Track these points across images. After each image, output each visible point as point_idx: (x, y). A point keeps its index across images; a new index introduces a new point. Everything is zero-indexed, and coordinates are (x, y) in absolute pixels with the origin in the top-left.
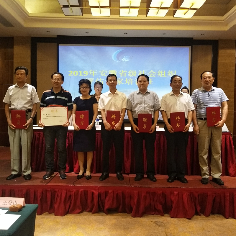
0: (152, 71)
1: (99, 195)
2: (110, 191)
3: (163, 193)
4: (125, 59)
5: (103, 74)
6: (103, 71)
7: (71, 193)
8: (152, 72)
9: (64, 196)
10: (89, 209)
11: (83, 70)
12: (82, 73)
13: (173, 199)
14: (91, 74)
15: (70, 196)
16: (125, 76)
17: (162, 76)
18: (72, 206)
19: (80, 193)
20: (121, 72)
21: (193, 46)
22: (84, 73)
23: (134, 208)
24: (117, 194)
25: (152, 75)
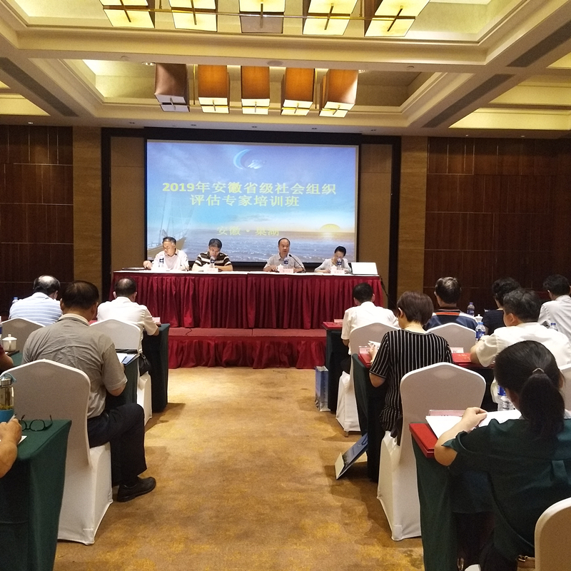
0: (297, 184)
1: (216, 346)
2: (228, 342)
3: (289, 344)
4: (254, 166)
5: (219, 188)
6: (219, 183)
7: (184, 345)
8: (297, 186)
9: (175, 347)
10: (204, 363)
11: (186, 182)
12: (186, 188)
13: (300, 349)
14: (199, 188)
15: (182, 348)
16: (254, 192)
17: (313, 193)
18: (184, 359)
19: (194, 344)
20: (249, 185)
21: (363, 145)
22: (188, 187)
23: (256, 359)
24: (237, 346)
25: (298, 192)
